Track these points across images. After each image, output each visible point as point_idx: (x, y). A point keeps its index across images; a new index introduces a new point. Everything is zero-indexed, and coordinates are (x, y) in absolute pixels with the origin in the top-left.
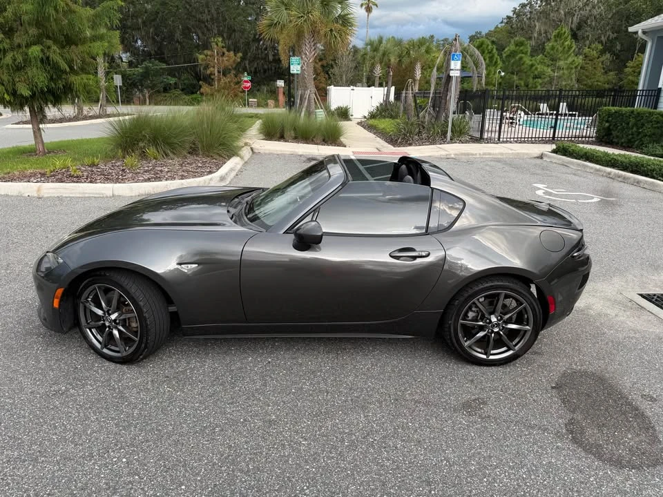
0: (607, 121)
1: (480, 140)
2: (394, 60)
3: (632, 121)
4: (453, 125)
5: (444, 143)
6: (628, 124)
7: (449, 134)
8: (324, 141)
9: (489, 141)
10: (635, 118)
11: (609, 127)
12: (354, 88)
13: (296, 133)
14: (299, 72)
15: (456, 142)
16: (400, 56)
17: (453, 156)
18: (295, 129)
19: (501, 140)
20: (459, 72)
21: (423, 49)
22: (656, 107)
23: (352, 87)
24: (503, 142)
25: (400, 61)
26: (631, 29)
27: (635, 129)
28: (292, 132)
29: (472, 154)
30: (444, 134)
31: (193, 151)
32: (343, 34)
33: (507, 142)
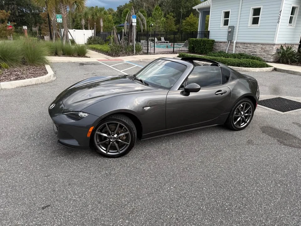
0: (192, 44)
1: (147, 53)
2: (90, 17)
3: (202, 44)
4: (136, 47)
5: (133, 55)
6: (201, 45)
7: (135, 51)
8: (78, 55)
9: (151, 54)
10: (203, 42)
11: (193, 47)
12: (75, 30)
13: (63, 52)
14: (62, 22)
15: (138, 55)
16: (93, 15)
17: (142, 60)
18: (63, 50)
19: (155, 53)
20: (136, 23)
21: (103, 13)
22: (208, 38)
23: (74, 30)
24: (156, 54)
25: (93, 17)
26: (193, 8)
27: (203, 47)
28: (62, 52)
29: (149, 59)
30: (133, 50)
31: (24, 63)
32: (82, 4)
33: (157, 54)
